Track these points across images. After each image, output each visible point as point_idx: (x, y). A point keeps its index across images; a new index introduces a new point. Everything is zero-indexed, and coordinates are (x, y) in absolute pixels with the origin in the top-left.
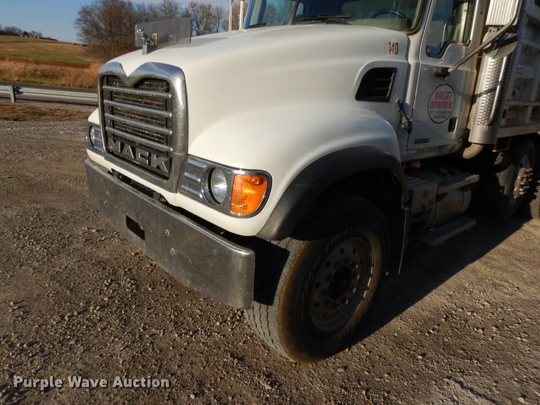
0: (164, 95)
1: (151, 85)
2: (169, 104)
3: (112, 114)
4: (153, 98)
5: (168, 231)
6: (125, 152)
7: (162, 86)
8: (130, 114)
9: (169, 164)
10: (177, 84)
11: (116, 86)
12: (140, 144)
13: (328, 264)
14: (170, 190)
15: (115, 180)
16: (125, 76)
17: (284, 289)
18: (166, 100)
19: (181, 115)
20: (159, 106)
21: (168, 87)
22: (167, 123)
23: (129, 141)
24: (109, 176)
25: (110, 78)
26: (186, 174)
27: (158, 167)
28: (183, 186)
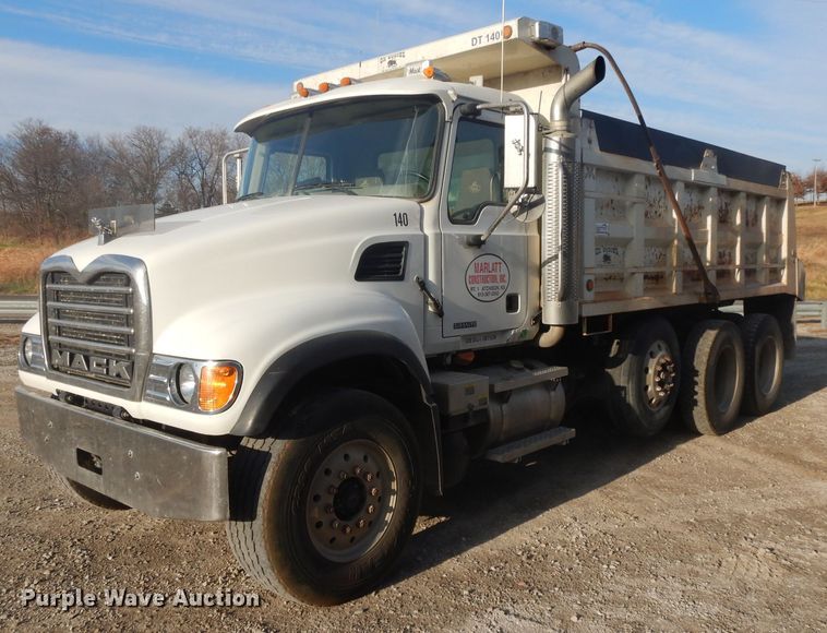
0: (124, 289)
1: (108, 280)
2: (129, 299)
3: (59, 318)
4: (111, 294)
5: (131, 452)
6: (75, 364)
7: (121, 280)
8: (82, 316)
9: (131, 369)
10: (138, 276)
11: (64, 283)
12: (96, 352)
13: (327, 472)
14: (133, 399)
15: (61, 404)
16: (77, 271)
17: (268, 497)
18: (127, 295)
19: (144, 310)
20: (117, 302)
21: (128, 280)
22: (128, 320)
23: (80, 349)
24: (53, 401)
25: (55, 275)
26: (151, 376)
27: (118, 375)
28: (148, 391)
